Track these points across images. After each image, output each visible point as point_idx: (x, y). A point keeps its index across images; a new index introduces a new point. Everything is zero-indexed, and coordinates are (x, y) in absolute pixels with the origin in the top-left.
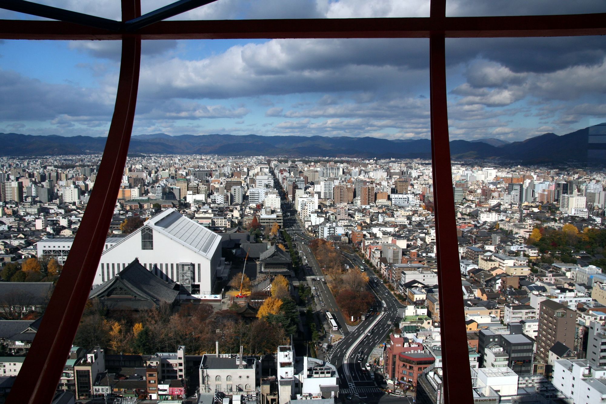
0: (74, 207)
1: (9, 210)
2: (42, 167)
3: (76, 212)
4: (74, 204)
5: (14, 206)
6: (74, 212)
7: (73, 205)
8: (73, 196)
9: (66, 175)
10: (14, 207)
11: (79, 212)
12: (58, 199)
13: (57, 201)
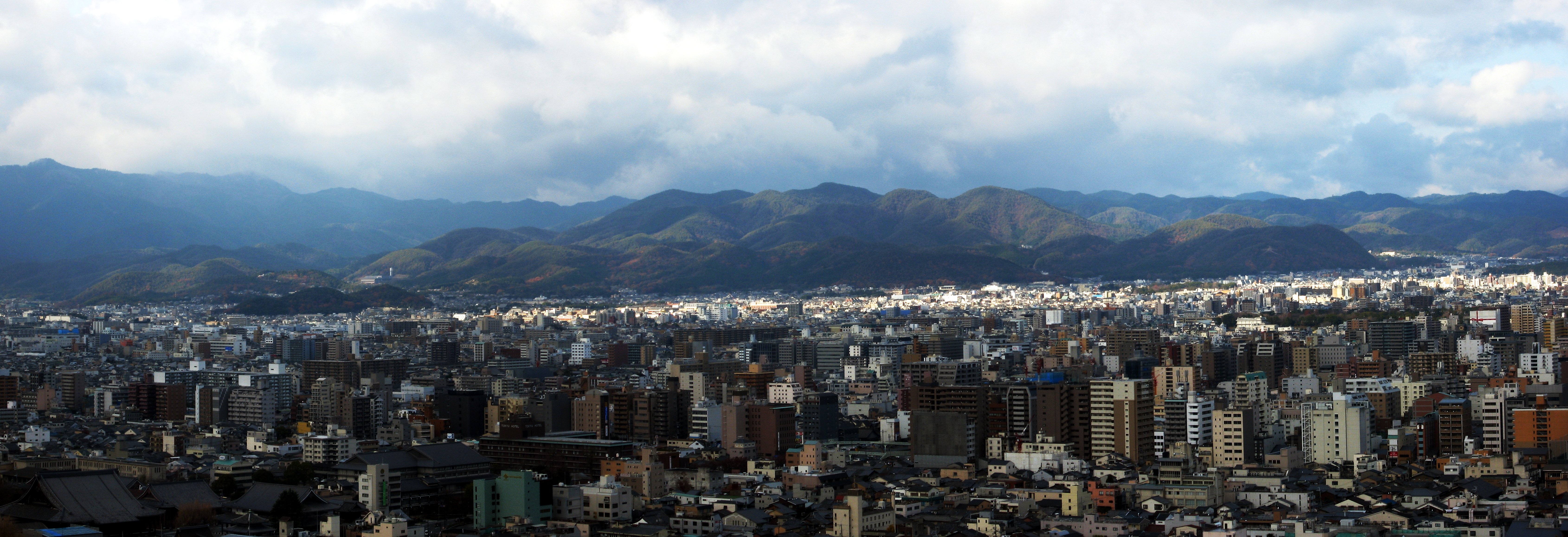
0: (1346, 484)
1: (1103, 492)
2: (1218, 322)
3: (1356, 505)
4: (1346, 469)
5: (1120, 474)
6: (1348, 503)
7: (1342, 477)
8: (1342, 435)
9: (1312, 352)
10: (1122, 480)
11: (1366, 505)
12: (1284, 452)
13: (1284, 458)
